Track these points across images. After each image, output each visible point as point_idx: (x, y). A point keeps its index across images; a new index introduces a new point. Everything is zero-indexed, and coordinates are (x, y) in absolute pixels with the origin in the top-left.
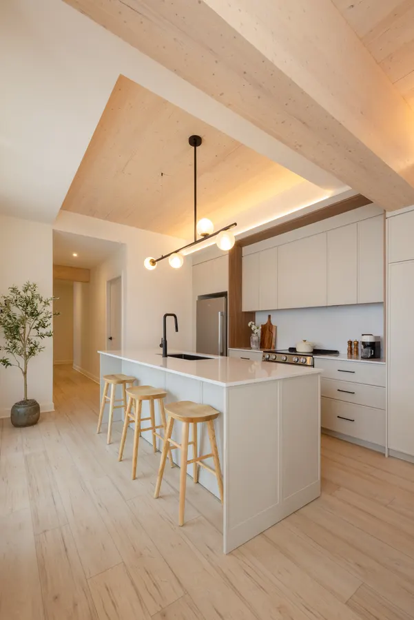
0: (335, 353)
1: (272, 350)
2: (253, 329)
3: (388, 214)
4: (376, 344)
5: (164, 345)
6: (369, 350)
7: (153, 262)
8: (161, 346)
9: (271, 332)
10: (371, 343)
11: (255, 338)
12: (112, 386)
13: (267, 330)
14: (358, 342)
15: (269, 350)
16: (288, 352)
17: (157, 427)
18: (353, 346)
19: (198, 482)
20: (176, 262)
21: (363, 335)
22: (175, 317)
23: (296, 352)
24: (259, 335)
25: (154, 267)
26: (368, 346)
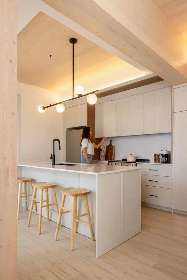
0: (148, 161)
1: (112, 160)
2: (101, 148)
3: (174, 87)
4: (168, 155)
5: (53, 158)
6: (164, 158)
7: (44, 108)
8: (51, 158)
9: (112, 149)
10: (166, 154)
11: (103, 153)
12: (20, 184)
13: (110, 149)
14: (159, 154)
15: (111, 161)
16: (122, 161)
17: (50, 205)
18: (157, 157)
19: (77, 232)
20: (60, 109)
21: (162, 150)
22: (59, 141)
23: (127, 161)
24: (105, 152)
25: (44, 111)
26: (164, 156)
